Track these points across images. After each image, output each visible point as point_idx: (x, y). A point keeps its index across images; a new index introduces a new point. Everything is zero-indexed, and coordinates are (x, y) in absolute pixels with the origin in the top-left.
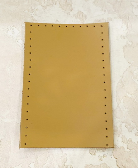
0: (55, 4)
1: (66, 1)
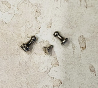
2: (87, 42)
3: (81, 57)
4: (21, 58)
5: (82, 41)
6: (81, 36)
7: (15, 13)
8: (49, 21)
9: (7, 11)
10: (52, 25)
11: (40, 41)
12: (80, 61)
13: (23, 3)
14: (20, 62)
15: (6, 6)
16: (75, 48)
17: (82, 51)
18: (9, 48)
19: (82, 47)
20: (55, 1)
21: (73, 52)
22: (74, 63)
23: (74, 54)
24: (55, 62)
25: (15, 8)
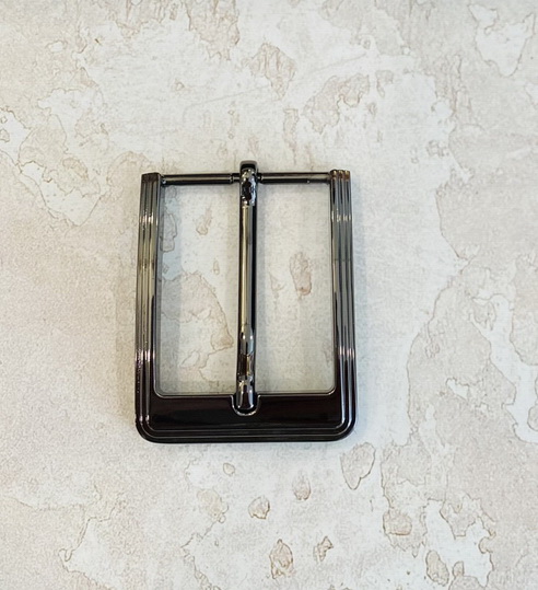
0: (173, 17)
1: (216, 5)
2: (313, 272)
3: (296, 318)
4: (122, 328)
5: (299, 271)
6: (296, 256)
7: (102, 193)
8: (203, 212)
9: (78, 189)
10: (212, 224)
11: (176, 275)
12: (294, 329)
13: (125, 163)
14: (117, 340)
15: (73, 174)
16: (280, 292)
17: (300, 298)
18: (83, 299)
19: (299, 287)
20: (220, 154)
21: (275, 303)
22: (276, 337)
23: (276, 308)
24: (221, 336)
25: (102, 179)
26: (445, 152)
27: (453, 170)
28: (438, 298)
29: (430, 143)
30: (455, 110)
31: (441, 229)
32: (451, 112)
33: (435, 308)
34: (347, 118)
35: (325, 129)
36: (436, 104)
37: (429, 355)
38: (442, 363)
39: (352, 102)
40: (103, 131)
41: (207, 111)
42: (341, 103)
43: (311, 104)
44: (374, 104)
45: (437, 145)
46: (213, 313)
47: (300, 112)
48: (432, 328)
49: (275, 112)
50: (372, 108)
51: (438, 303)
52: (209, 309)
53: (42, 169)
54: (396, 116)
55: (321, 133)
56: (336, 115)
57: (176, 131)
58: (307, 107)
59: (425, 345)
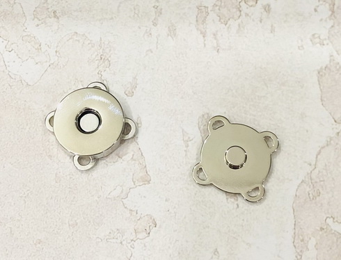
26: (325, 42)
27: (332, 56)
28: (319, 153)
29: (314, 35)
30: (333, 12)
31: (322, 100)
32: (330, 13)
33: (316, 161)
34: (247, 15)
35: (229, 23)
36: (318, 6)
37: (312, 198)
38: (322, 204)
39: (251, 3)
40: (55, 16)
41: (137, 5)
42: (243, 4)
43: (219, 3)
44: (269, 6)
45: (319, 37)
46: (135, 157)
47: (209, 9)
48: (314, 176)
49: (189, 8)
50: (267, 8)
51: (319, 157)
52: (132, 153)
53: (5, 42)
54: (286, 15)
55: (226, 25)
56: (238, 12)
57: (112, 18)
58: (215, 5)
59: (308, 189)
